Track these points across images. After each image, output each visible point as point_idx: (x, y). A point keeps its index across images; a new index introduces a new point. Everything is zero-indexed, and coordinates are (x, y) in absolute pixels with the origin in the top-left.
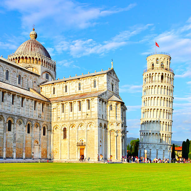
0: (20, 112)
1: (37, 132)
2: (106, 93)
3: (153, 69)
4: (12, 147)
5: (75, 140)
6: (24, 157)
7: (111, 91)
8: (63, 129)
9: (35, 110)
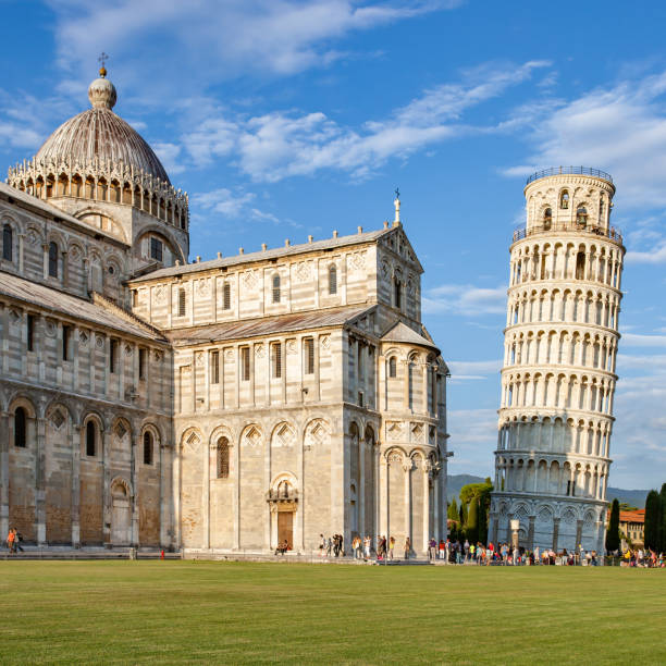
0: (60, 377)
1: (121, 451)
2: (372, 312)
3: (547, 228)
4: (33, 504)
5: (261, 480)
6: (76, 538)
7: (393, 306)
8: (215, 441)
9: (112, 370)
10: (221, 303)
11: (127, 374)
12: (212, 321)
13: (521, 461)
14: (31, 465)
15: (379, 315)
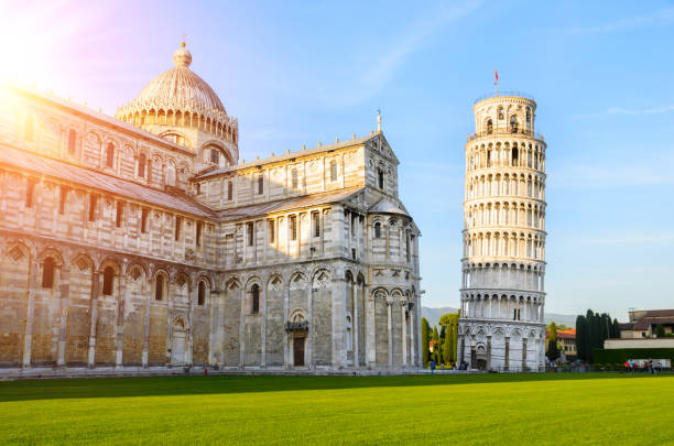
0: (138, 245)
1: (181, 296)
2: (362, 193)
3: (490, 133)
4: (114, 336)
5: (282, 315)
6: (145, 361)
7: (378, 188)
8: (249, 287)
9: (177, 239)
10: (257, 190)
11: (187, 241)
12: (251, 203)
13: (479, 296)
14: (114, 308)
15: (367, 194)
